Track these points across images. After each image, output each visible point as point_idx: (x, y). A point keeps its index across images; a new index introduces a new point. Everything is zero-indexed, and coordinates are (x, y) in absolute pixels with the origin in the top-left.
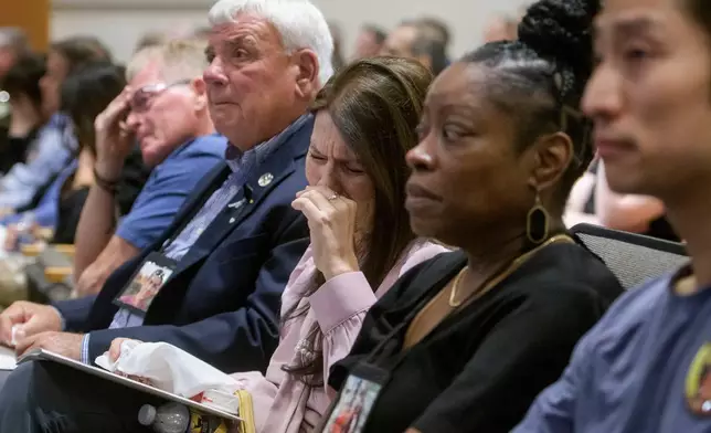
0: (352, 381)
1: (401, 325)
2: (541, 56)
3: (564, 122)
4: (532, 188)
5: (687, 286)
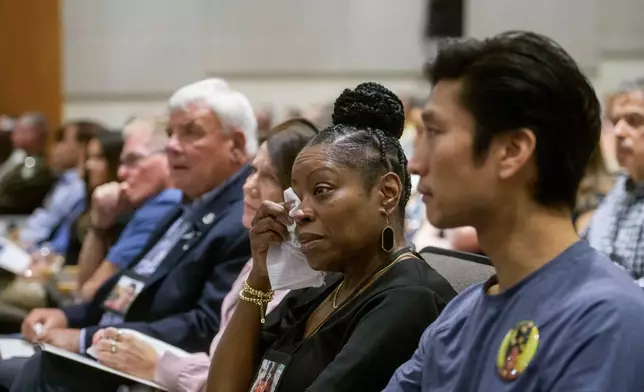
0: (266, 363)
2: (359, 128)
3: (390, 165)
4: (383, 214)
5: (495, 290)
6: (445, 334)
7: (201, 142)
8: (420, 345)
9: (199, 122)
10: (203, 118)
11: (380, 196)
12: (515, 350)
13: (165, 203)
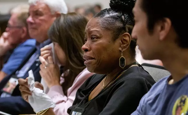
0: (73, 113)
1: (87, 95)
3: (127, 30)
4: (120, 51)
5: (172, 82)
6: (150, 102)
7: (42, 18)
8: (139, 105)
9: (41, 10)
10: (42, 8)
11: (120, 43)
12: (180, 108)
13: (27, 46)
